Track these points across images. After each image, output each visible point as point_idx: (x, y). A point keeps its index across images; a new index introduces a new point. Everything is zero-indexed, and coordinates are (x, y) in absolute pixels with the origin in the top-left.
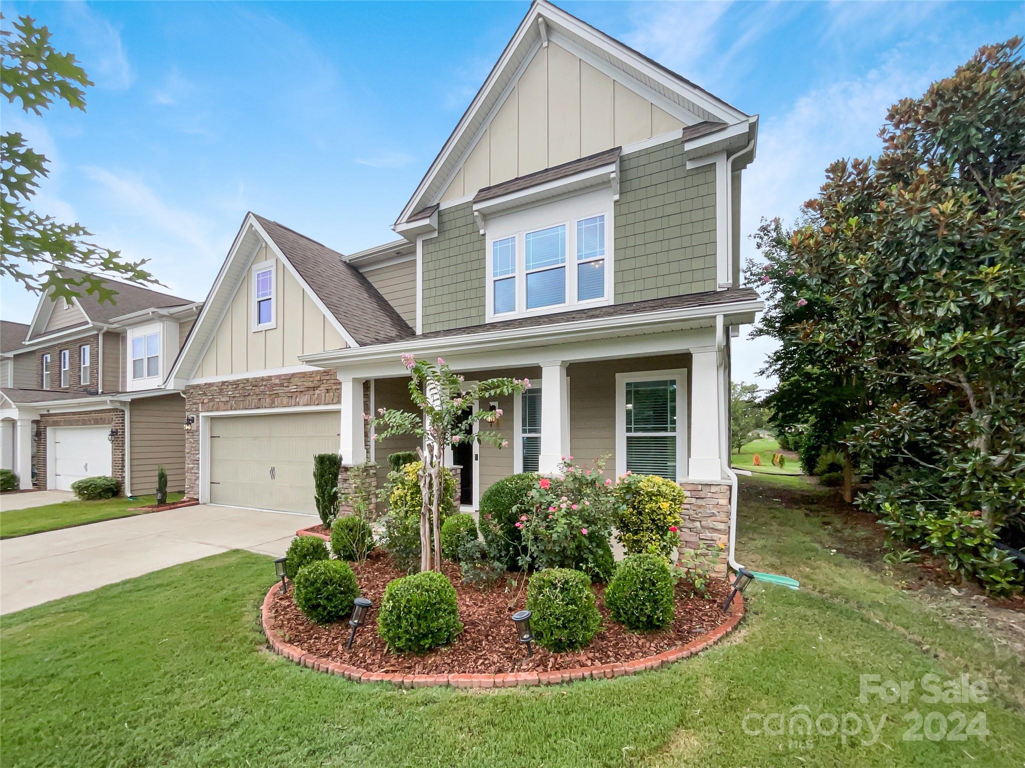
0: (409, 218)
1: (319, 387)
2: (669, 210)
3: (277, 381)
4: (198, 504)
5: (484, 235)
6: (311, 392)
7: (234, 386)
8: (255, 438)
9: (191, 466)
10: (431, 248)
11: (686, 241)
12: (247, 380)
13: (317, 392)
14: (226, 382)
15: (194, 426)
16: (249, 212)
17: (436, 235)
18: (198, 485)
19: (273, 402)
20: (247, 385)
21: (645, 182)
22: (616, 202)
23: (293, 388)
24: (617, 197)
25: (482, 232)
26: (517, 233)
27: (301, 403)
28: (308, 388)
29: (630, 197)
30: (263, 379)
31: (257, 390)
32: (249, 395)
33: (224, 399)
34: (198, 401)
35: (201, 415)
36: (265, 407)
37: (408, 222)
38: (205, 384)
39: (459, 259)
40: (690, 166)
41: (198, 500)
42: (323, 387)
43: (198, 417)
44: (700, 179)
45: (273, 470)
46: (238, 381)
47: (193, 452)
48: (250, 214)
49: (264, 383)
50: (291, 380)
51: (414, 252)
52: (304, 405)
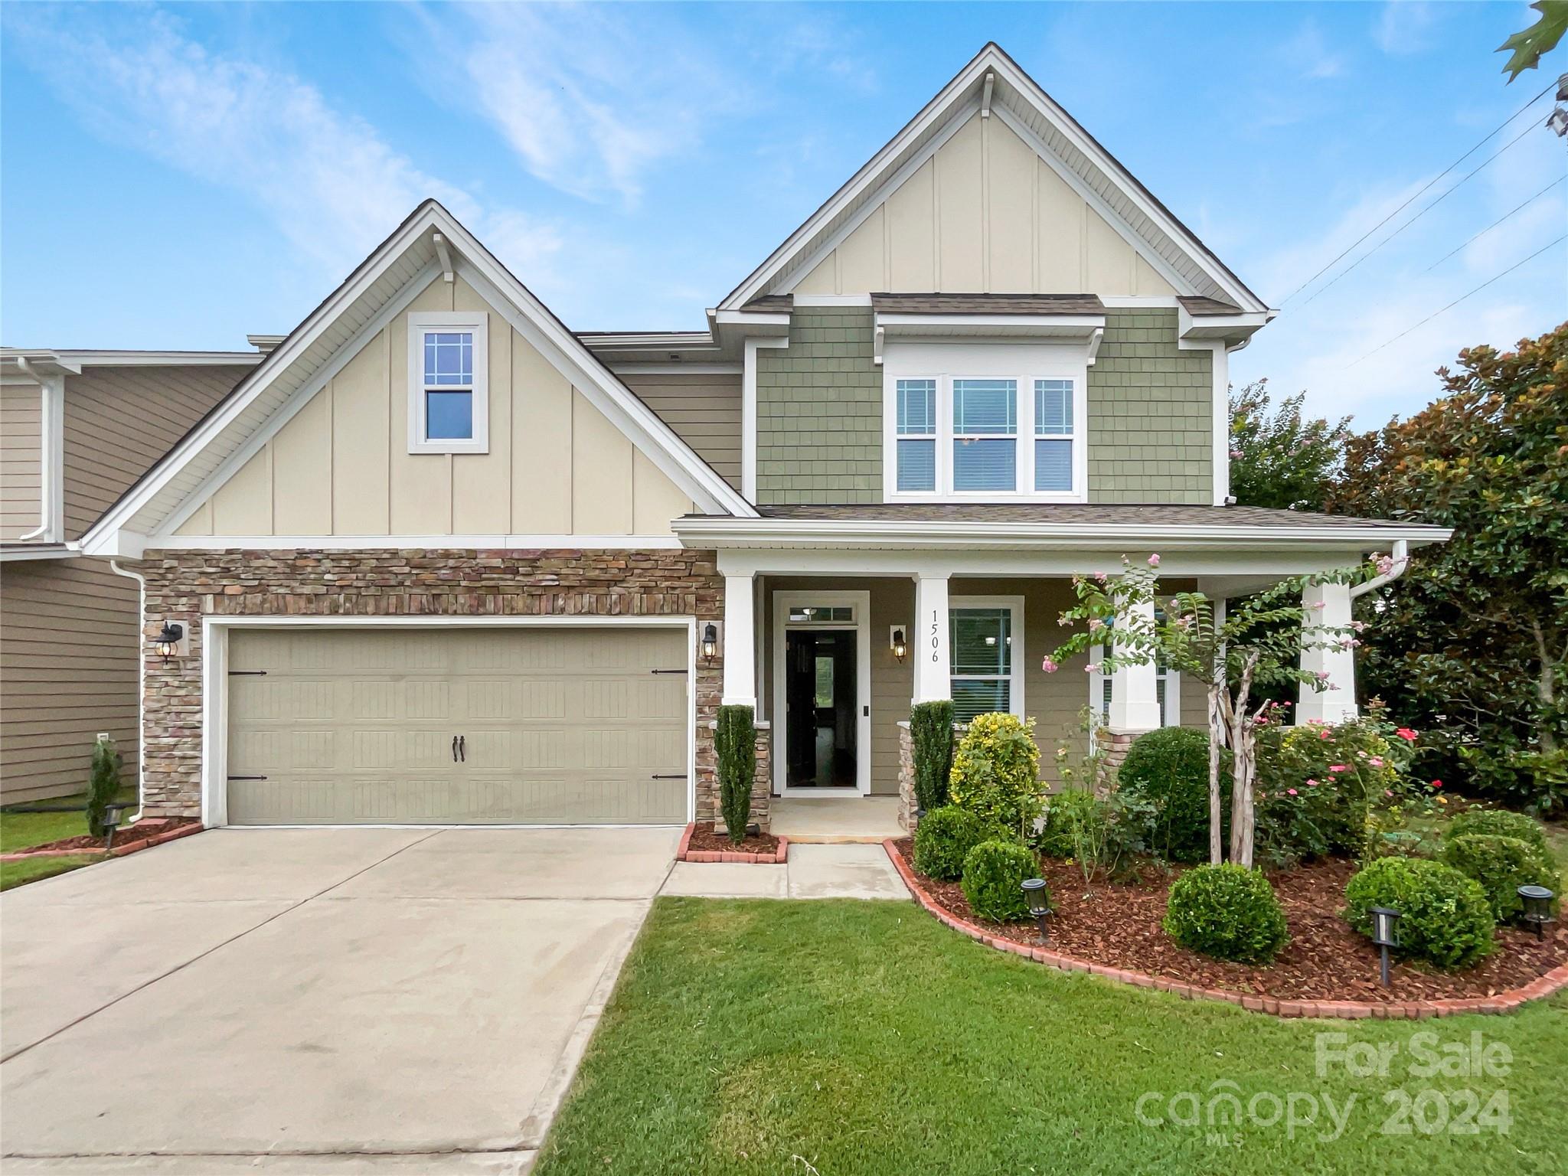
0: (745, 305)
1: (622, 581)
2: (1157, 394)
3: (497, 562)
4: (201, 830)
5: (881, 365)
6: (602, 591)
7: (346, 563)
8: (398, 677)
9: (172, 741)
10: (776, 365)
11: (1178, 438)
12: (395, 554)
13: (616, 590)
14: (312, 552)
15: (183, 648)
16: (430, 200)
17: (785, 344)
18: (198, 785)
19: (482, 603)
20: (394, 562)
21: (1127, 350)
22: (1089, 367)
23: (548, 580)
24: (1092, 361)
25: (878, 360)
26: (939, 375)
27: (571, 608)
28: (594, 583)
29: (1109, 365)
30: (447, 554)
31: (427, 576)
32: (401, 584)
33: (307, 590)
34: (199, 590)
35: (207, 623)
36: (455, 613)
37: (745, 310)
38: (229, 552)
39: (832, 394)
40: (1182, 346)
41: (195, 819)
42: (634, 584)
43: (196, 626)
44: (1192, 365)
45: (459, 746)
46: (361, 552)
47: (174, 709)
48: (433, 205)
49: (451, 563)
50: (539, 564)
51: (741, 363)
52: (580, 613)
